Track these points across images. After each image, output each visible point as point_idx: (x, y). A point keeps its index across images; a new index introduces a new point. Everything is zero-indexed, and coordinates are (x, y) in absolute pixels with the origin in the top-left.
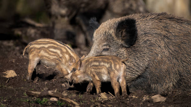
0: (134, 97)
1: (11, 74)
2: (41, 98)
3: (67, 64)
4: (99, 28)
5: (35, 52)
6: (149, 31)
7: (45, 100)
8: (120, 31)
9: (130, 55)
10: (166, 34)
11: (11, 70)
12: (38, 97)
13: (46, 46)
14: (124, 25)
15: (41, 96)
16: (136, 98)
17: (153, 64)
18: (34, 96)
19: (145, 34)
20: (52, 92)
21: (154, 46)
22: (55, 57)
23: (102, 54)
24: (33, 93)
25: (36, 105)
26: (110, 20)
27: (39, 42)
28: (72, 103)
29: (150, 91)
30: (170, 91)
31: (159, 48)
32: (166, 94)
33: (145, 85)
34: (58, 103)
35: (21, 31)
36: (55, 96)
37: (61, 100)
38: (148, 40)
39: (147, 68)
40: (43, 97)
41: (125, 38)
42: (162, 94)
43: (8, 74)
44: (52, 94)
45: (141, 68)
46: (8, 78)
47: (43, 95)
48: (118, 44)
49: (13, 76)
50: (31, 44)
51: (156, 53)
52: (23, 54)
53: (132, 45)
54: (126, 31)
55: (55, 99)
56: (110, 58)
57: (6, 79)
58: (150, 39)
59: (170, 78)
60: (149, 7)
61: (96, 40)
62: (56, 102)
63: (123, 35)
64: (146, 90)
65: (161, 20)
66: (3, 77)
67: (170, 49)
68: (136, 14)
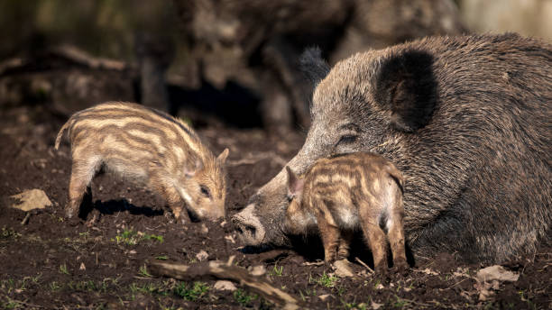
0: (428, 271)
1: (35, 199)
2: (188, 282)
3: (179, 173)
4: (328, 77)
5: (88, 141)
6: (469, 85)
7: (201, 288)
8: (388, 86)
9: (417, 154)
10: (518, 95)
11: (35, 190)
12: (181, 280)
13: (121, 123)
14: (401, 68)
15: (190, 277)
16: (435, 274)
17: (480, 178)
18: (169, 277)
19: (458, 94)
20: (220, 267)
21: (483, 127)
22: (147, 154)
23: (338, 152)
24: (165, 269)
25: (174, 301)
26: (358, 54)
27: (101, 111)
28: (275, 297)
29: (473, 257)
30: (530, 256)
31: (498, 134)
32: (518, 263)
33: (459, 238)
34: (238, 297)
35: (51, 80)
36: (227, 277)
37: (246, 288)
38: (466, 111)
39: (464, 190)
40: (194, 280)
41: (401, 106)
42: (506, 263)
43: (28, 200)
44: (221, 270)
45: (447, 191)
46: (26, 213)
47: (196, 273)
48: (381, 122)
49: (41, 206)
50: (78, 119)
51: (488, 148)
52: (57, 147)
53: (422, 126)
54: (406, 87)
55: (229, 286)
56: (357, 160)
57: (20, 215)
58: (472, 110)
59: (528, 217)
60: (470, 17)
61: (321, 111)
62: (230, 293)
63: (397, 98)
64: (461, 252)
65: (504, 54)
66: (12, 209)
67: (530, 137)
68: (433, 39)
